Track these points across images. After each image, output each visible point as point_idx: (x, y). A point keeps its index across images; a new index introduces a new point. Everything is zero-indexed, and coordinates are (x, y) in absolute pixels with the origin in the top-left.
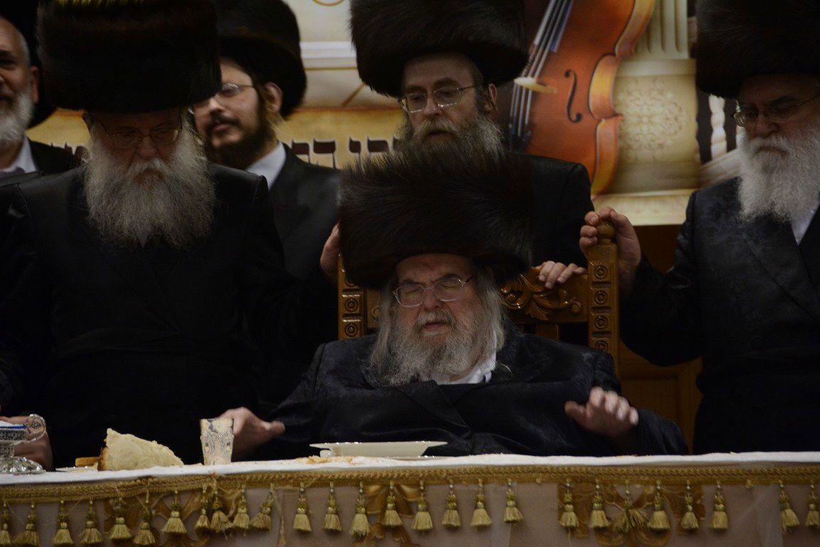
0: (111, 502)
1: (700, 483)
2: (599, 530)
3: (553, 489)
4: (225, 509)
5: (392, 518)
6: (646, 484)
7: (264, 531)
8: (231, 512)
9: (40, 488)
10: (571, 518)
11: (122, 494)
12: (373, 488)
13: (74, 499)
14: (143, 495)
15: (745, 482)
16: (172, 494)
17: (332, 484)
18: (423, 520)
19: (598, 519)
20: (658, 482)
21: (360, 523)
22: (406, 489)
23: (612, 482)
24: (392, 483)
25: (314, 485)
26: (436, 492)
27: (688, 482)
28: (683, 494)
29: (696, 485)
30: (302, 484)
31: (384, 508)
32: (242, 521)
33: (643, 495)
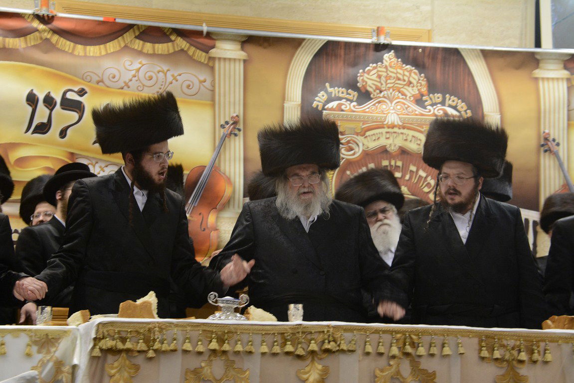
0: (286, 335)
1: (539, 341)
2: (497, 359)
3: (476, 340)
4: (335, 341)
5: (409, 349)
6: (516, 340)
7: (352, 351)
8: (338, 343)
9: (254, 327)
10: (485, 353)
11: (291, 331)
12: (399, 335)
13: (269, 332)
14: (298, 332)
15: (558, 341)
16: (311, 333)
17: (381, 333)
18: (422, 351)
19: (497, 354)
20: (521, 340)
21: (395, 351)
22: (414, 337)
23: (502, 338)
24: (407, 334)
25: (373, 333)
26: (426, 339)
27: (534, 340)
28: (532, 345)
29: (538, 342)
30: (368, 332)
31: (405, 344)
32: (344, 347)
33: (515, 345)
